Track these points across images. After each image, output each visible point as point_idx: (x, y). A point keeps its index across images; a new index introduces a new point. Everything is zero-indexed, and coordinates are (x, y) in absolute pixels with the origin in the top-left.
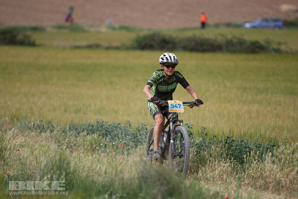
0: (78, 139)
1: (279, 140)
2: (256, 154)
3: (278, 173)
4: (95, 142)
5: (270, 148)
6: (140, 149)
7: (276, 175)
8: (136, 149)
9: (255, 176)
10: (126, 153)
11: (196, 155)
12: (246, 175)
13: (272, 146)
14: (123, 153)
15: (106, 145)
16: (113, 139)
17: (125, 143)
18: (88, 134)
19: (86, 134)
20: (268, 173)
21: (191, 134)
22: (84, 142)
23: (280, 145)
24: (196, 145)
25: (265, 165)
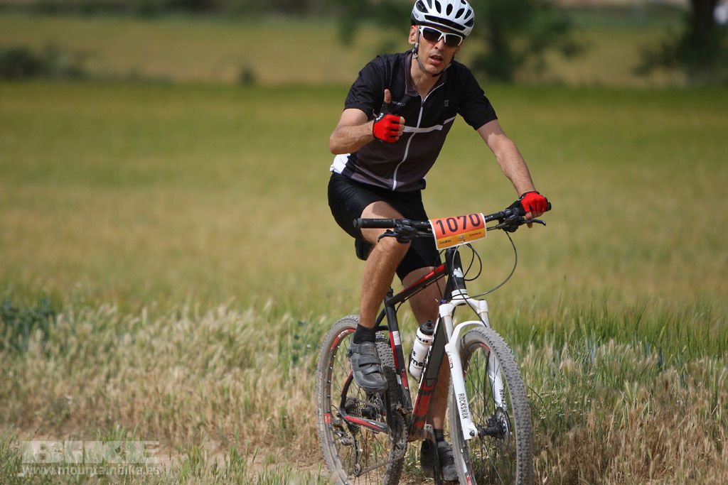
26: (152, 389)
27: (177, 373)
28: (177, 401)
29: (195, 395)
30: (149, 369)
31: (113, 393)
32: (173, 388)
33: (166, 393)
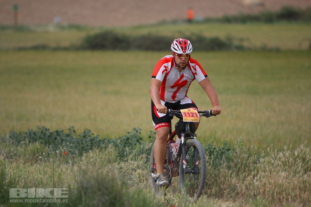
0: (19, 148)
1: (235, 143)
2: (211, 159)
3: (233, 178)
4: (37, 151)
5: (224, 152)
6: (86, 157)
7: (231, 181)
8: (82, 157)
9: (209, 182)
10: (70, 162)
11: (147, 162)
12: (199, 182)
13: (227, 150)
14: (67, 162)
15: (48, 154)
16: (56, 147)
17: (70, 151)
18: (30, 142)
19: (27, 142)
20: (222, 179)
21: (141, 139)
22: (25, 151)
23: (236, 148)
24: (146, 151)
25: (219, 170)
26: (272, 181)
27: (283, 174)
28: (284, 187)
29: (291, 183)
30: (272, 173)
31: (256, 183)
32: (282, 181)
33: (279, 183)
